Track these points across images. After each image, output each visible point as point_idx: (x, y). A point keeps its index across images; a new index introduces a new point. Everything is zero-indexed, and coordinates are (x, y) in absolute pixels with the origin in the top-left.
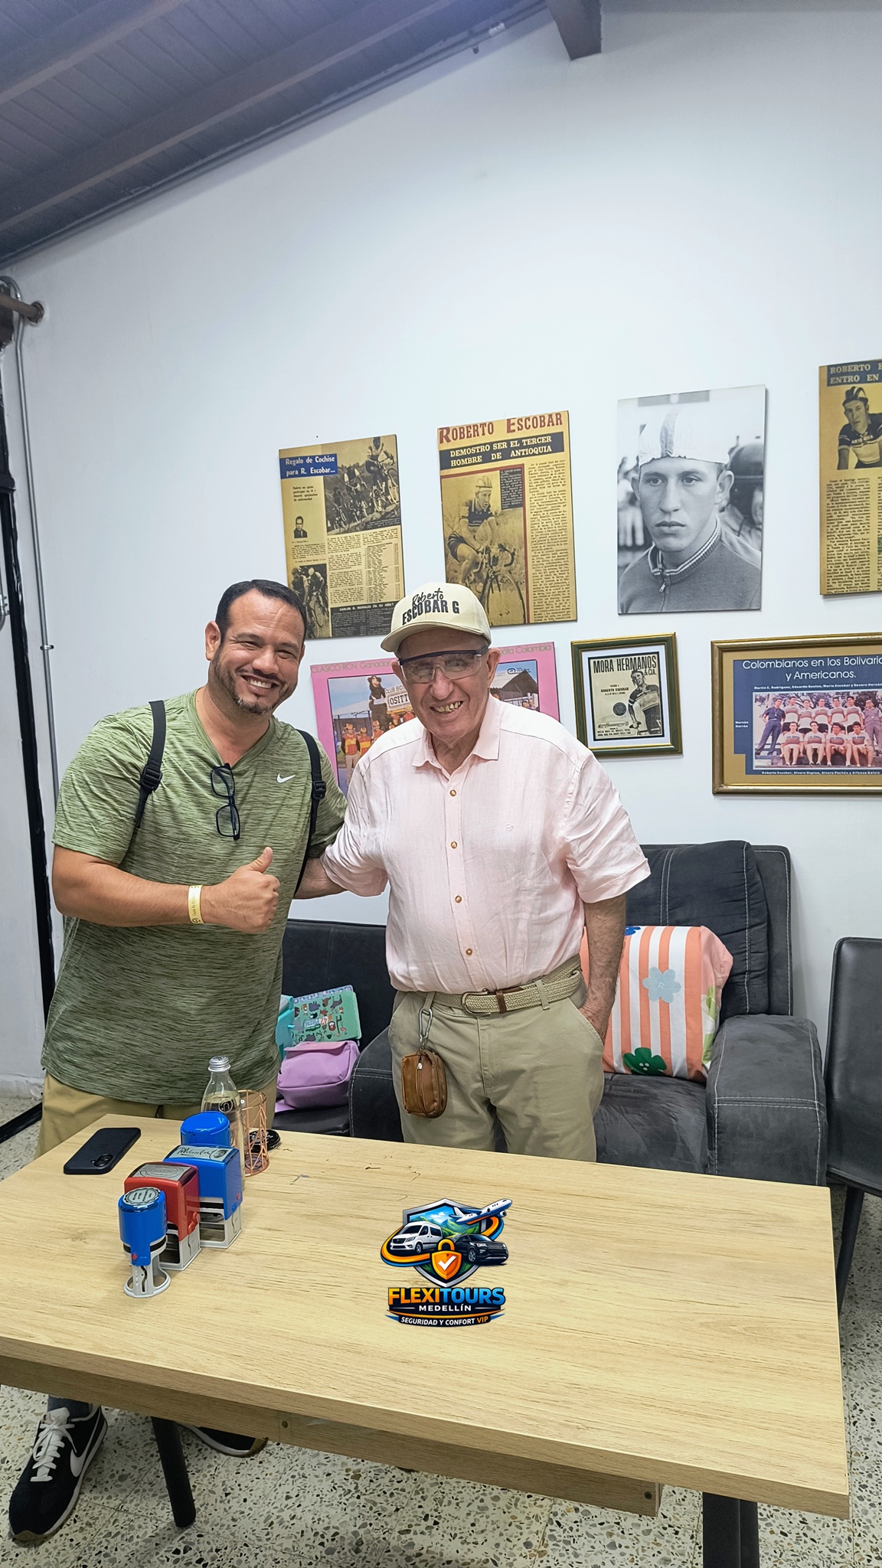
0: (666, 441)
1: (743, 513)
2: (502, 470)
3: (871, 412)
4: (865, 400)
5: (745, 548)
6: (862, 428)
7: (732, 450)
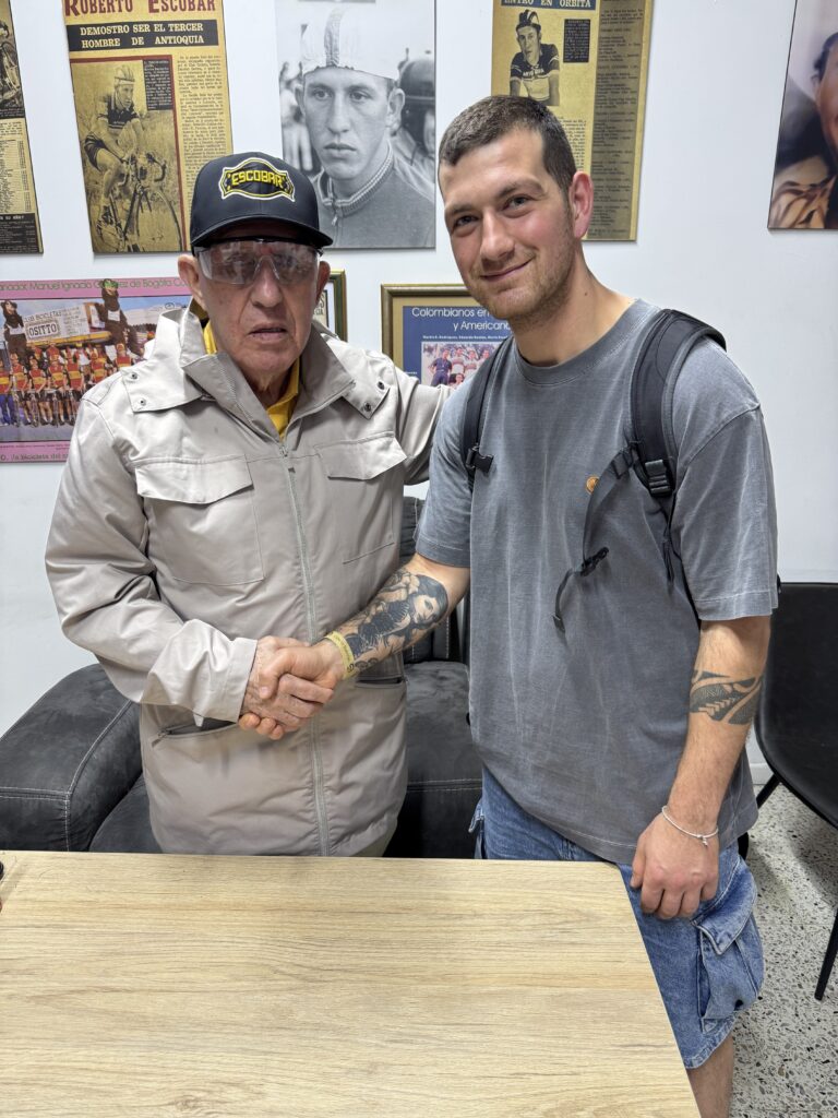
0: (331, 48)
1: (415, 138)
2: (146, 59)
3: (543, 41)
4: (538, 27)
5: (418, 179)
6: (533, 59)
7: (401, 65)
